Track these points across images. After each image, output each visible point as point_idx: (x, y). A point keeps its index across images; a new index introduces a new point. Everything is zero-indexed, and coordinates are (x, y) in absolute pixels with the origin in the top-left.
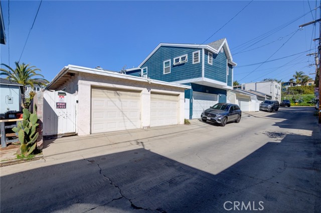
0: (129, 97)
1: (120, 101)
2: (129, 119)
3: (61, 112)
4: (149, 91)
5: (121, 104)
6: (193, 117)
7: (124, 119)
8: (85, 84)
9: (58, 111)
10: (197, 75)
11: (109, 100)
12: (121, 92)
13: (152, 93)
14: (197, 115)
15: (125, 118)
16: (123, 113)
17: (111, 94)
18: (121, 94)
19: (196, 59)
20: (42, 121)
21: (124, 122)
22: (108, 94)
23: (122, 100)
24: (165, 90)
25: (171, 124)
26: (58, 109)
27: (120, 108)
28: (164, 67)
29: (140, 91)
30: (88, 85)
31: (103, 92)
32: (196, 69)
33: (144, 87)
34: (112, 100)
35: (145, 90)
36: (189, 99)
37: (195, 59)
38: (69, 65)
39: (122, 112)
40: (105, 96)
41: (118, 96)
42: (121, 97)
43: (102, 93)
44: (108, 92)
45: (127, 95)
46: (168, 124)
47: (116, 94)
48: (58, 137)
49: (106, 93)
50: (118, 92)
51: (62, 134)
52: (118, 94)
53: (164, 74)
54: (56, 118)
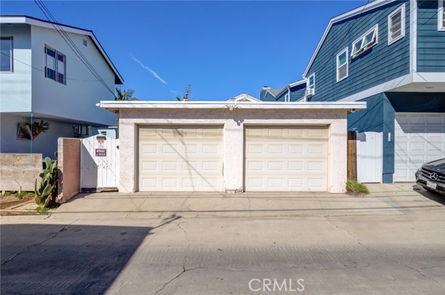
0: (200, 137)
1: (184, 144)
2: (200, 175)
3: (101, 161)
4: (239, 124)
5: (186, 147)
6: (397, 176)
7: (190, 174)
8: (126, 124)
9: (97, 159)
10: (398, 70)
11: (165, 143)
12: (185, 130)
13: (246, 126)
14: (405, 173)
15: (192, 171)
16: (189, 164)
17: (169, 134)
18: (186, 133)
19: (396, 28)
20: (62, 171)
21: (191, 178)
22: (164, 134)
23: (186, 143)
24: (282, 118)
25: (304, 188)
26: (97, 157)
27: (184, 155)
28: (338, 67)
29: (221, 126)
30: (131, 124)
31: (156, 132)
32: (396, 55)
33: (228, 118)
34: (170, 143)
35: (229, 123)
36: (381, 135)
37: (393, 30)
38: (102, 102)
39: (187, 162)
40: (159, 137)
41: (180, 137)
42: (185, 137)
43: (154, 134)
44: (163, 132)
45: (196, 133)
46: (290, 189)
47: (177, 135)
48: (97, 191)
49: (160, 133)
50: (180, 130)
51: (101, 188)
52: (180, 134)
53: (338, 81)
54: (95, 167)
